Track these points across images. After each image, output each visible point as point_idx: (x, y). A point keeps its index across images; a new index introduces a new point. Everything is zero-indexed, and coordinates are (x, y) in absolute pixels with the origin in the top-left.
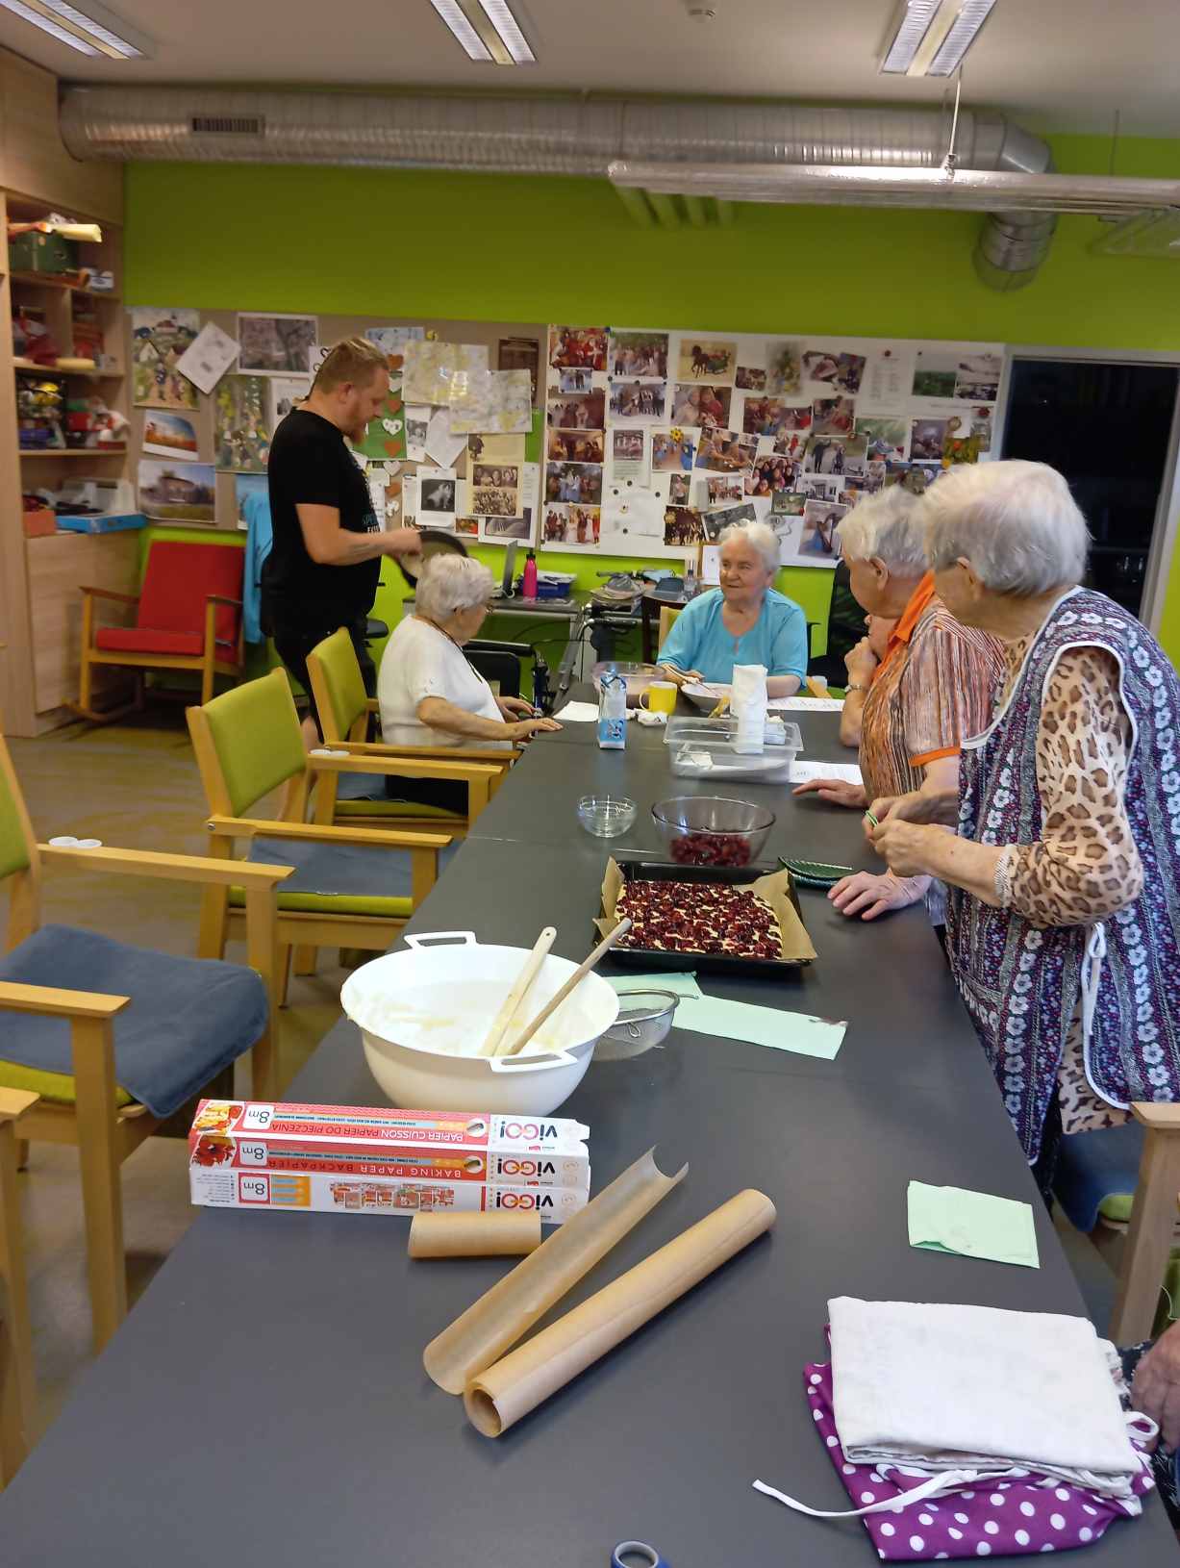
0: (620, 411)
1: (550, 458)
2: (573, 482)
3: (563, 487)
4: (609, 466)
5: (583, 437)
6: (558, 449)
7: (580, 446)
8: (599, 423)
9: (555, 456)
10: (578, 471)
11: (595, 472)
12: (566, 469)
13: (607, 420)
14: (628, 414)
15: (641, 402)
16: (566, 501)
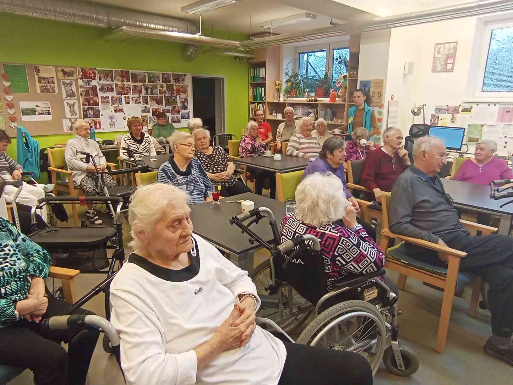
0: (102, 91)
2: (91, 112)
3: (88, 114)
4: (101, 106)
5: (92, 99)
7: (92, 102)
8: (97, 95)
9: (84, 105)
10: (92, 109)
11: (97, 109)
12: (88, 109)
14: (104, 92)
15: (107, 89)
16: (89, 118)
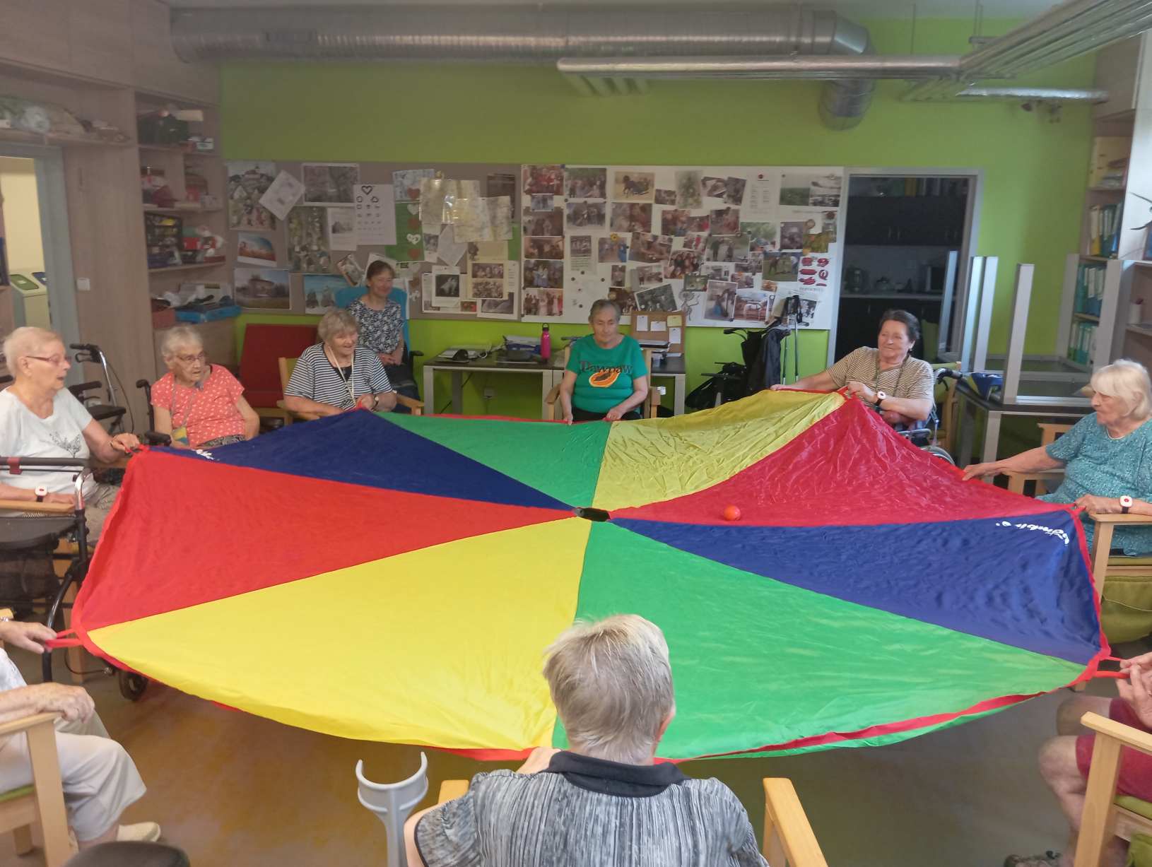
0: (574, 223)
1: (526, 257)
2: (543, 274)
3: (536, 277)
4: (567, 261)
5: (548, 242)
6: (531, 250)
7: (547, 248)
8: (560, 232)
9: (529, 255)
10: (546, 265)
11: (557, 266)
12: (537, 264)
13: (565, 229)
14: (580, 225)
15: (589, 216)
16: (538, 286)
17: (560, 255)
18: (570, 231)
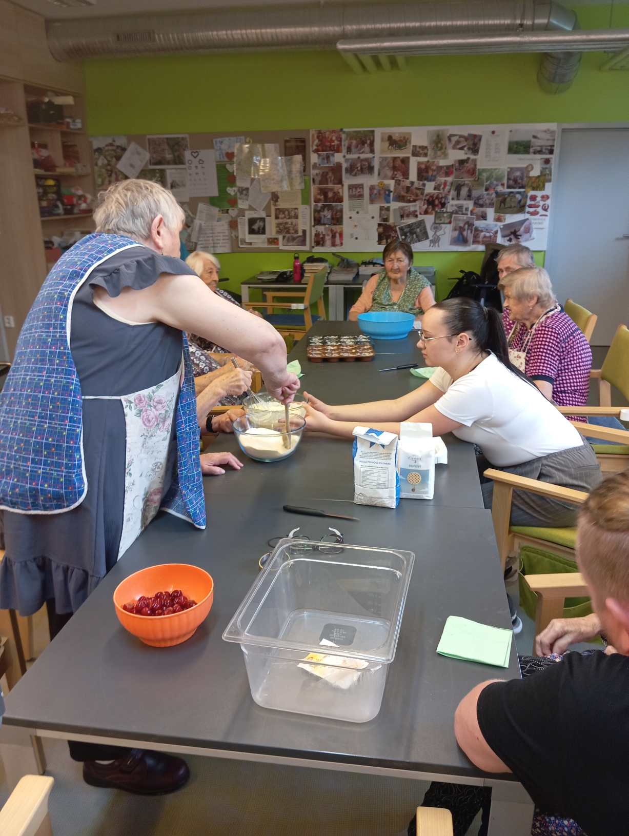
1: (315, 202)
2: (327, 214)
3: (323, 217)
4: (346, 204)
5: (332, 190)
6: (319, 197)
7: (330, 195)
9: (317, 201)
10: (330, 208)
11: (339, 208)
12: (324, 207)
13: (344, 179)
14: (356, 175)
15: (361, 168)
16: (324, 224)
17: (340, 200)
18: (348, 180)
